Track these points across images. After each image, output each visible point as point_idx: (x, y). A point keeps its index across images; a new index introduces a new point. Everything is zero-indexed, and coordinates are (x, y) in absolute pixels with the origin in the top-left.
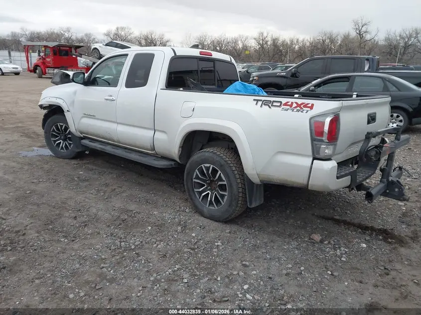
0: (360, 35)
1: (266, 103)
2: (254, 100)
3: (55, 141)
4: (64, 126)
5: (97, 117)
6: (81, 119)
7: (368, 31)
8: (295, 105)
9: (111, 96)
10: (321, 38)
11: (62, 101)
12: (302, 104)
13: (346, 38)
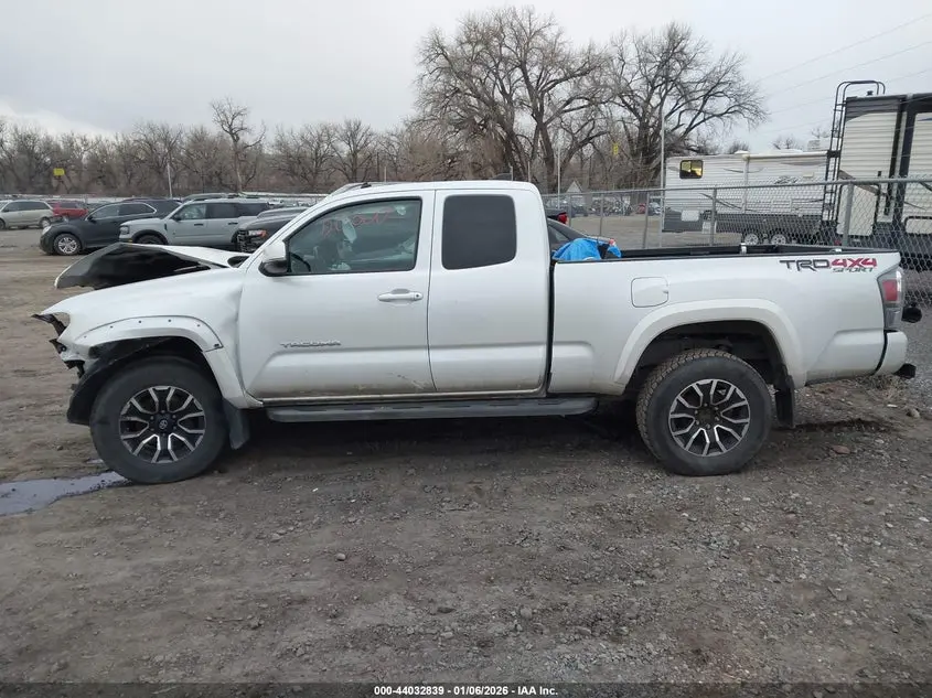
0: (232, 135)
1: (802, 265)
2: (781, 262)
3: (136, 441)
4: (172, 392)
5: (344, 345)
6: (269, 360)
7: (244, 126)
8: (849, 263)
9: (406, 291)
10: (143, 137)
11: (195, 323)
12: (860, 260)
13: (199, 139)
